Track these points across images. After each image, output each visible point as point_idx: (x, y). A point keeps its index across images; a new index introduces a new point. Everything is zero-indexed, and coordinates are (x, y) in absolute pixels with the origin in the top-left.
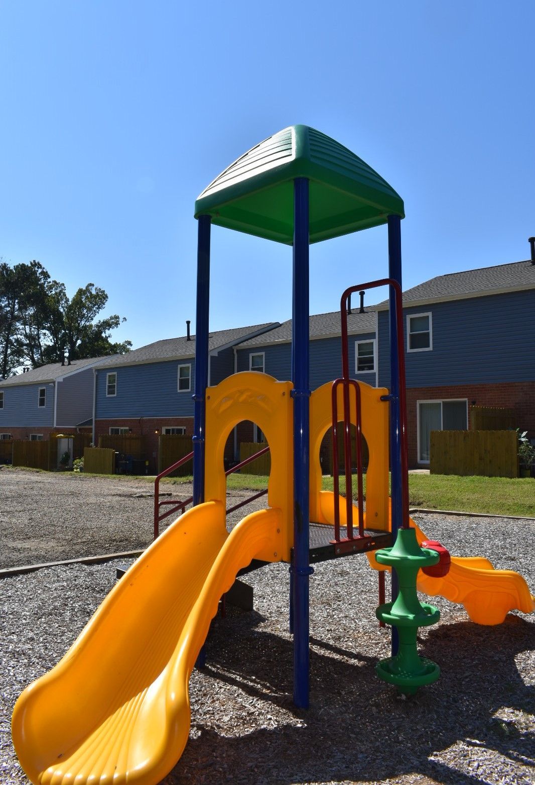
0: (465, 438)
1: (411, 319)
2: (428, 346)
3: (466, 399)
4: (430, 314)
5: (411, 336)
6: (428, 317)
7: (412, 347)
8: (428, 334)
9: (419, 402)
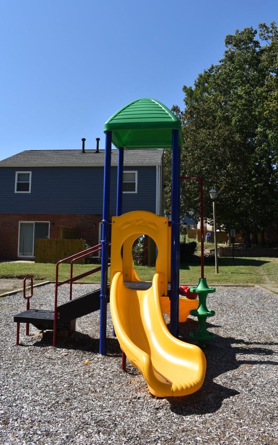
0: (56, 243)
1: (18, 174)
2: (28, 190)
3: (49, 222)
4: (30, 173)
5: (18, 183)
6: (29, 174)
7: (18, 190)
8: (29, 183)
9: (20, 222)
